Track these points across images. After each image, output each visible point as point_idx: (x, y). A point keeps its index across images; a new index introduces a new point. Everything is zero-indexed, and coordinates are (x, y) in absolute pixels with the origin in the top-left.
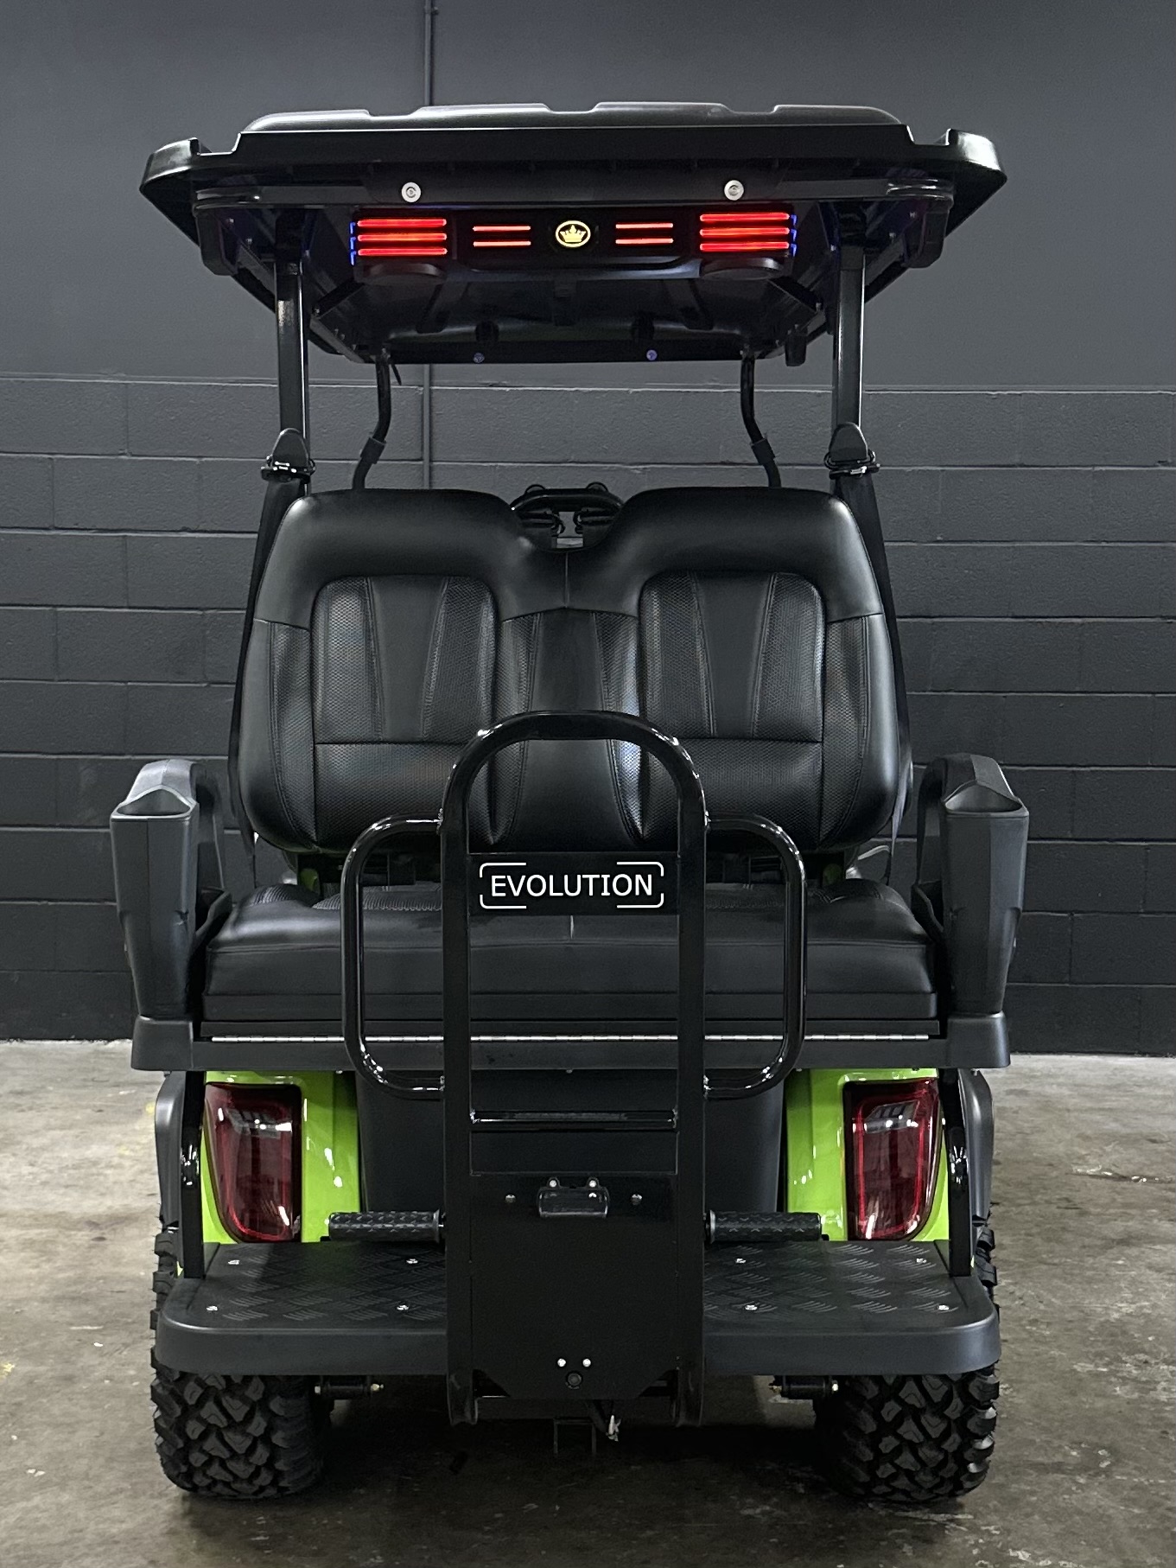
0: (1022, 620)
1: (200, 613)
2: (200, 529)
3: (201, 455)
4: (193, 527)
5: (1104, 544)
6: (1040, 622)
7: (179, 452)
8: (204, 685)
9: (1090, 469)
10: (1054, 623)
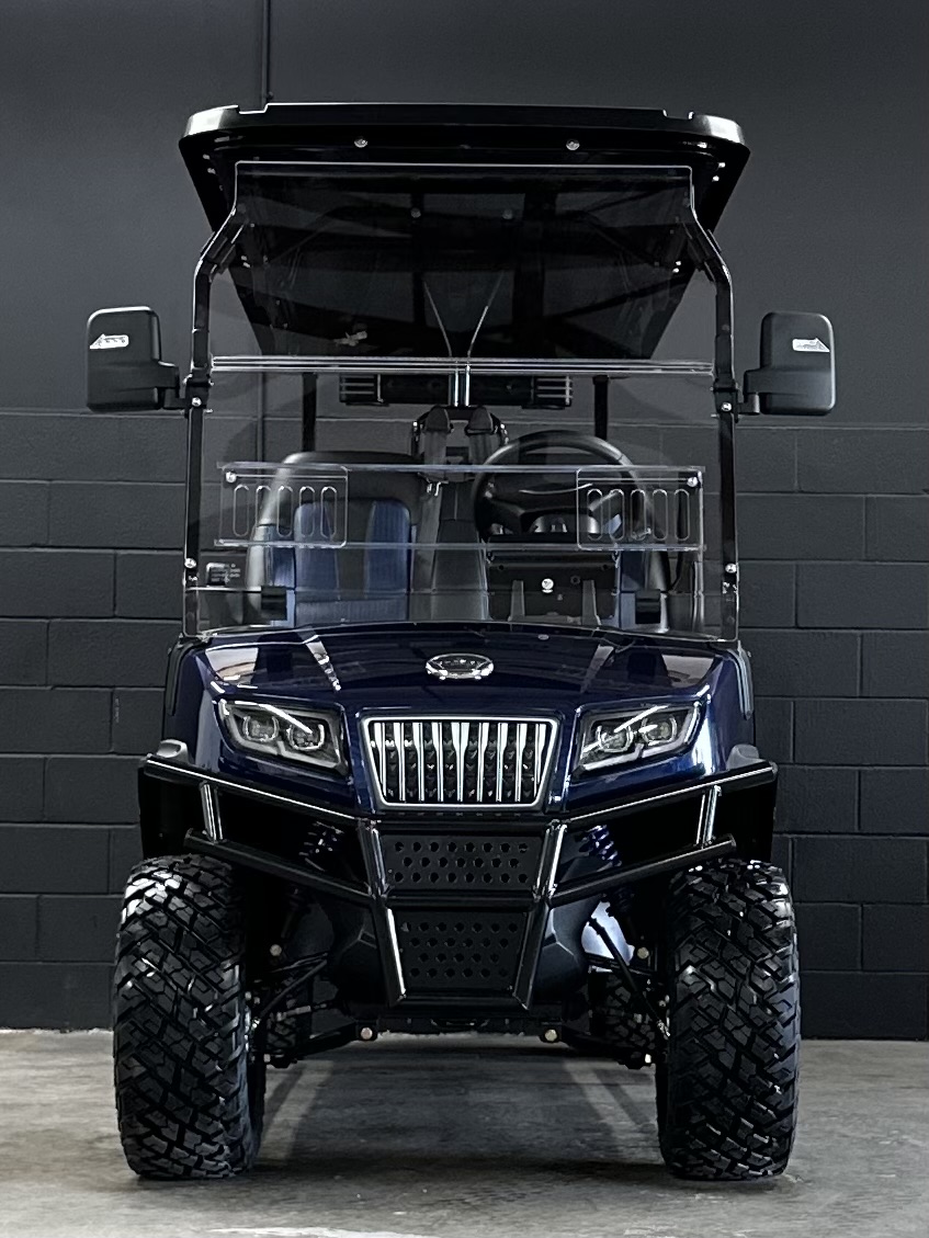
0: (805, 631)
1: (47, 621)
2: (50, 543)
3: (50, 477)
4: (42, 543)
5: (877, 563)
6: (824, 634)
7: (34, 475)
8: (49, 688)
9: (863, 496)
10: (836, 634)
